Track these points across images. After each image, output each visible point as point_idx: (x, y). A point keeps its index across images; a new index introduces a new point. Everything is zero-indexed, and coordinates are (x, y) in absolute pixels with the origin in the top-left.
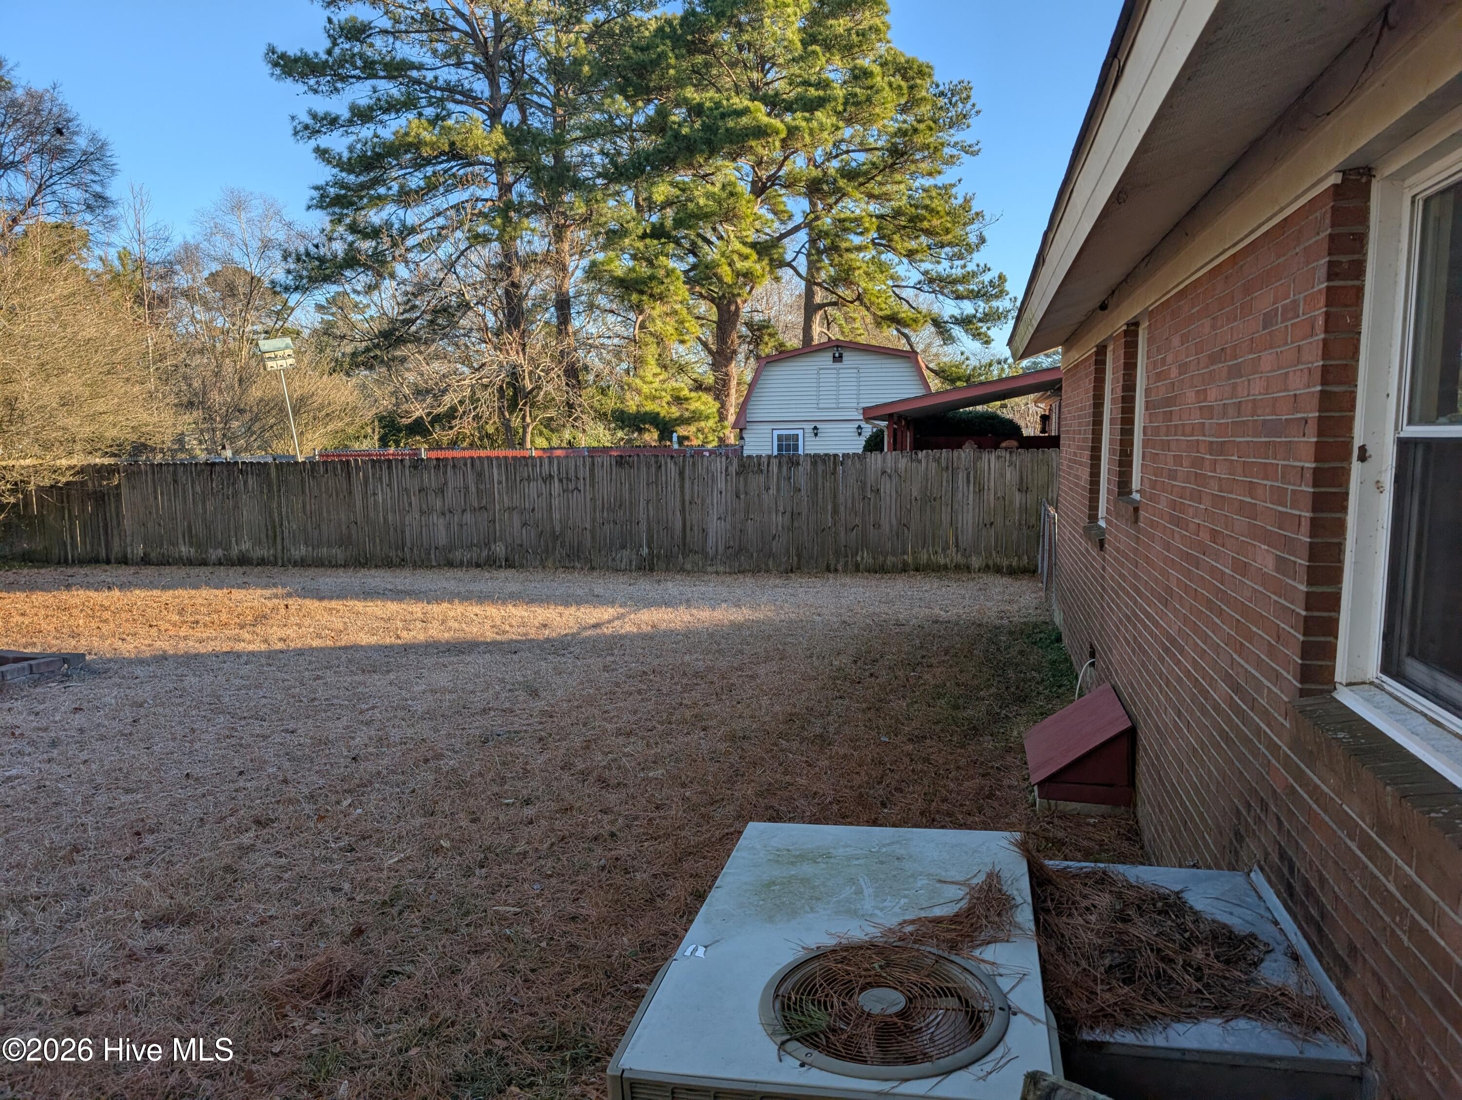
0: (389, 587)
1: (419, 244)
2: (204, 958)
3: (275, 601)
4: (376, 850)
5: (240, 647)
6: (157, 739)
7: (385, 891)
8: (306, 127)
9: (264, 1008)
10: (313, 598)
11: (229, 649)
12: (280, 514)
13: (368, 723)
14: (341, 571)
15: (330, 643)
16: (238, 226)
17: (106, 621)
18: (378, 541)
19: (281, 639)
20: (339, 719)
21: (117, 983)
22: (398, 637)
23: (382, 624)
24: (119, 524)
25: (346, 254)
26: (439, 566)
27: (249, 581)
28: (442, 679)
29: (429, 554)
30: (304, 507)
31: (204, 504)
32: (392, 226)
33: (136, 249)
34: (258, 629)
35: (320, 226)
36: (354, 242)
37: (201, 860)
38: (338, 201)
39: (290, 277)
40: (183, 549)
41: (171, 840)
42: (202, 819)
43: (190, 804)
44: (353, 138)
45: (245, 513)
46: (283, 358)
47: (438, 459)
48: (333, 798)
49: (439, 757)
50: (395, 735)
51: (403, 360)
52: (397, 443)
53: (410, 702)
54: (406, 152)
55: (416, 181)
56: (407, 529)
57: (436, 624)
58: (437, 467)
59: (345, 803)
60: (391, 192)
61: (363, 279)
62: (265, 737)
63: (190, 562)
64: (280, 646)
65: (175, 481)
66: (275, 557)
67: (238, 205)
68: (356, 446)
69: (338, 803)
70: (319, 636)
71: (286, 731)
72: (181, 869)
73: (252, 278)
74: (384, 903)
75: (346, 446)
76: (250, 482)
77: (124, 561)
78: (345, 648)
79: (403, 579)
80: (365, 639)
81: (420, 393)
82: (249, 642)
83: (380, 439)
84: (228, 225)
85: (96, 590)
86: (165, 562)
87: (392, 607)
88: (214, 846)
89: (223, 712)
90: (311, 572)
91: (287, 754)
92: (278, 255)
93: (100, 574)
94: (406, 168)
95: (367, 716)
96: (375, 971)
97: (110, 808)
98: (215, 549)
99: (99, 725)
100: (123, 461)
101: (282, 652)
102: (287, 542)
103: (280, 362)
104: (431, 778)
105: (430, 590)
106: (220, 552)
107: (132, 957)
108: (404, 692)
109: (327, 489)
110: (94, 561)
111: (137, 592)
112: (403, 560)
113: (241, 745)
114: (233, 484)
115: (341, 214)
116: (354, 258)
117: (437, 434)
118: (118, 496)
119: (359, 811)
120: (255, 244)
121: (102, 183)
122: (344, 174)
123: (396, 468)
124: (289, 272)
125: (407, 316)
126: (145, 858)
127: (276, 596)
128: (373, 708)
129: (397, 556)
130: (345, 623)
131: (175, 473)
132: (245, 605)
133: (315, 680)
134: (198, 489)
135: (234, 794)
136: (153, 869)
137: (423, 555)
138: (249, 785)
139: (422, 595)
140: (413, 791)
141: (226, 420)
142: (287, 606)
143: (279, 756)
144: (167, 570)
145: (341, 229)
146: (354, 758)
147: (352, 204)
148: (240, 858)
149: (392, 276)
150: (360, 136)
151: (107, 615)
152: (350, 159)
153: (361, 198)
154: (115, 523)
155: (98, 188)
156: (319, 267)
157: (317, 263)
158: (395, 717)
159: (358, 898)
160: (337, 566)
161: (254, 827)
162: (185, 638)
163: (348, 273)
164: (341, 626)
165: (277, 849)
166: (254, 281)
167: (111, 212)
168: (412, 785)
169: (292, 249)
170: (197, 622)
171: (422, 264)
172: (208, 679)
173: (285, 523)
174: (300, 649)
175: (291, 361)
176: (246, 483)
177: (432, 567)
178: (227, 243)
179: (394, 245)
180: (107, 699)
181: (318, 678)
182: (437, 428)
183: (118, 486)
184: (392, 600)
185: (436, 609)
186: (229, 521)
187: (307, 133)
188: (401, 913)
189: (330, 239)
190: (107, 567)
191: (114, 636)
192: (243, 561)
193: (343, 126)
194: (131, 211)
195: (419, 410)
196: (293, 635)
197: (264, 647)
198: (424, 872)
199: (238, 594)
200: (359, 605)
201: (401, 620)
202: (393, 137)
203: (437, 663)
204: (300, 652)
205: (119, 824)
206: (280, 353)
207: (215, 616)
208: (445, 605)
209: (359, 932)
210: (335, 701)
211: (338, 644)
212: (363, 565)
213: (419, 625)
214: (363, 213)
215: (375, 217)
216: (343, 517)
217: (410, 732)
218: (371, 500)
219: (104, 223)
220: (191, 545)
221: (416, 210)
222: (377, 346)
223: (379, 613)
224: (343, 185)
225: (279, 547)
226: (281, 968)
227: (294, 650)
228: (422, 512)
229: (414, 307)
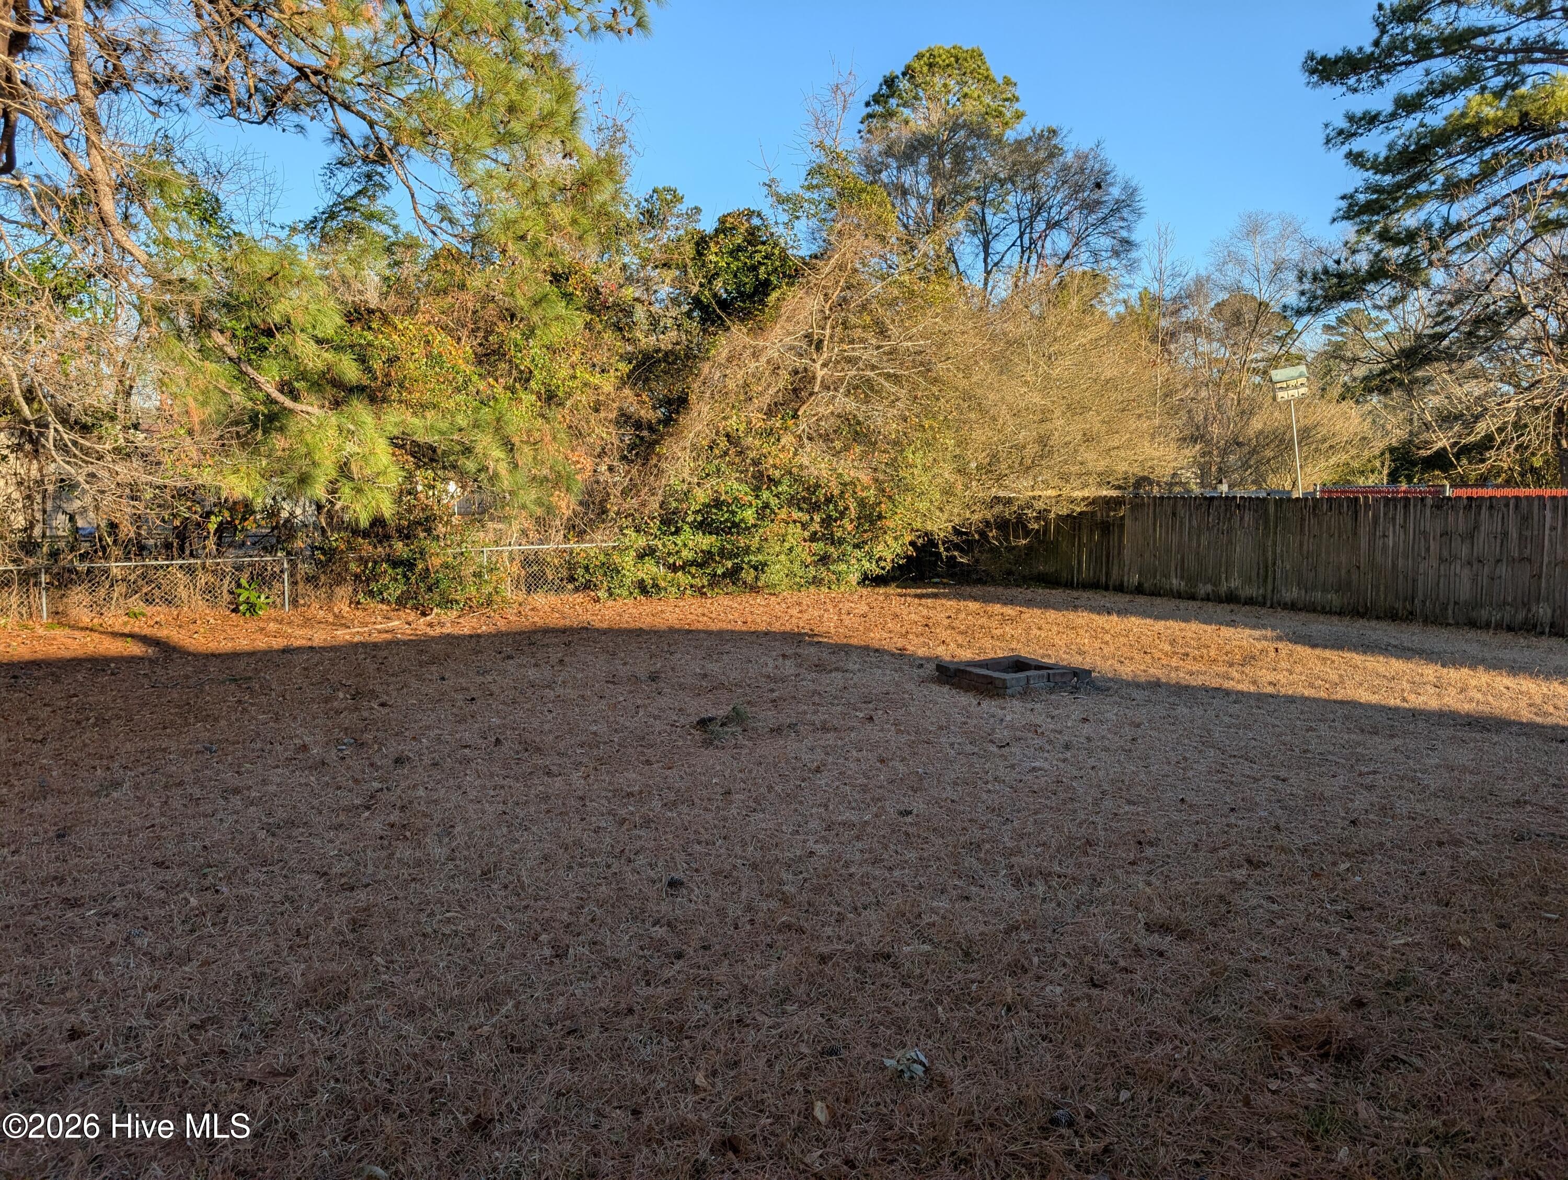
0: (1393, 642)
1: (1466, 244)
2: (1201, 975)
3: (1264, 643)
4: (1378, 925)
5: (1229, 684)
6: (1152, 760)
7: (1389, 971)
8: (1341, 132)
9: (1260, 1043)
10: (1304, 644)
11: (1218, 686)
12: (1274, 553)
13: (1370, 788)
14: (1335, 619)
15: (1323, 695)
16: (1250, 252)
17: (1107, 643)
18: (1382, 588)
19: (1270, 683)
20: (1334, 776)
21: (1126, 970)
22: (1404, 700)
23: (1385, 682)
24: (1119, 554)
25: (1372, 267)
26: (1457, 624)
27: (1237, 619)
28: (1463, 756)
29: (1446, 609)
30: (1301, 545)
31: (1199, 536)
32: (1432, 225)
33: (1154, 288)
34: (1247, 669)
35: (1343, 239)
36: (1380, 251)
37: (1197, 883)
38: (1369, 208)
39: (1303, 299)
40: (1174, 581)
41: (1169, 856)
42: (1196, 845)
43: (1185, 828)
44: (1394, 133)
45: (1238, 549)
46: (1296, 387)
47: (1470, 499)
48: (1329, 858)
49: (1457, 843)
50: (1402, 807)
51: (1428, 381)
52: (1409, 479)
53: (1419, 775)
54: (1460, 137)
55: (1468, 168)
56: (1421, 579)
57: (1453, 691)
58: (1468, 507)
59: (1343, 867)
60: (1434, 187)
61: (1390, 291)
62: (1256, 780)
63: (1179, 596)
64: (1270, 690)
65: (1174, 514)
66: (1264, 597)
67: (1253, 229)
68: (1361, 481)
69: (1335, 864)
70: (1312, 685)
71: (1278, 778)
72: (1178, 886)
73: (1260, 304)
74: (1389, 984)
75: (1348, 482)
76: (1247, 519)
77: (1120, 588)
78: (1342, 703)
79: (1411, 635)
80: (1364, 696)
81: (1446, 419)
82: (1238, 682)
83: (1389, 475)
84: (1242, 251)
85: (1099, 614)
86: (1156, 593)
87: (1397, 665)
88: (1208, 873)
89: (1213, 747)
90: (1303, 616)
91: (1279, 801)
92: (1290, 276)
93: (1099, 598)
94: (1458, 154)
95: (1368, 780)
96: (1378, 1050)
97: (1116, 814)
98: (1205, 584)
99: (1103, 737)
100: (1129, 494)
101: (1272, 696)
102: (1278, 582)
103: (1291, 392)
104: (1447, 864)
105: (1445, 652)
106: (1209, 588)
107: (1137, 951)
108: (1411, 762)
109: (1329, 528)
110: (1094, 585)
111: (1133, 619)
112: (1411, 613)
113: (1232, 783)
114: (1230, 520)
115: (1371, 222)
116: (1381, 269)
117: (1463, 467)
118: (1122, 526)
119: (1358, 878)
120: (1267, 268)
121: (1129, 228)
122: (1378, 177)
123: (1415, 506)
124: (1303, 293)
125: (1438, 329)
126: (1145, 866)
127: (1265, 638)
128: (1375, 772)
129: (1404, 608)
130: (1341, 676)
131: (1175, 507)
132: (1234, 643)
133: (1308, 731)
134: (1194, 523)
135: (1226, 829)
136: (1153, 879)
137: (1437, 611)
138: (1240, 823)
139: (1434, 656)
140: (1424, 874)
141: (1224, 453)
142: (1277, 650)
143: (1270, 802)
144: (1158, 601)
145: (1367, 238)
146: (1352, 822)
147: (1383, 208)
148: (1233, 891)
149: (1426, 284)
150: (1404, 129)
151: (1107, 637)
152: (1387, 158)
153: (1396, 200)
154: (1116, 552)
155: (1124, 234)
156: (1338, 285)
157: (1335, 280)
158: (1402, 787)
159: (1357, 969)
160: (1331, 613)
161: (1246, 865)
162: (1177, 669)
163: (1371, 287)
164: (1336, 678)
165: (1270, 894)
166: (1262, 306)
167: (1134, 254)
168: (1422, 866)
169: (1308, 268)
170: (1187, 655)
171: (1466, 267)
172: (1199, 712)
173: (1279, 562)
174: (1292, 696)
175: (1303, 390)
176: (1242, 519)
177: (1448, 625)
178: (1238, 270)
179: (1434, 248)
180: (1109, 715)
181: (1310, 729)
182: (1464, 461)
183: (1123, 518)
184: (1398, 657)
185: (1453, 674)
186: (1221, 556)
187: (1341, 139)
188: (1407, 1000)
189: (1354, 252)
190: (1105, 593)
191: (1113, 658)
192: (1231, 598)
193: (1383, 122)
194: (1156, 252)
195: (1442, 441)
196: (1283, 681)
197: (1252, 689)
198: (1435, 965)
199: (1227, 632)
200: (1357, 658)
201: (1408, 681)
202: (1444, 122)
203: (1454, 737)
204: (1291, 699)
205: (1124, 831)
206: (1293, 383)
207: (1205, 651)
208: (1465, 671)
209: (1359, 1003)
210: (1330, 757)
211: (1334, 697)
212: (1362, 616)
213: (1431, 690)
214: (1396, 216)
215: (1410, 219)
216: (1343, 559)
217: (1419, 808)
218: (1380, 543)
219: (1126, 266)
220: (1182, 578)
221: (1465, 203)
222: (1397, 367)
223: (1382, 670)
224: (1377, 189)
225: (1270, 587)
226: (1276, 1010)
227: (1284, 696)
228: (1442, 560)
229: (1448, 319)
